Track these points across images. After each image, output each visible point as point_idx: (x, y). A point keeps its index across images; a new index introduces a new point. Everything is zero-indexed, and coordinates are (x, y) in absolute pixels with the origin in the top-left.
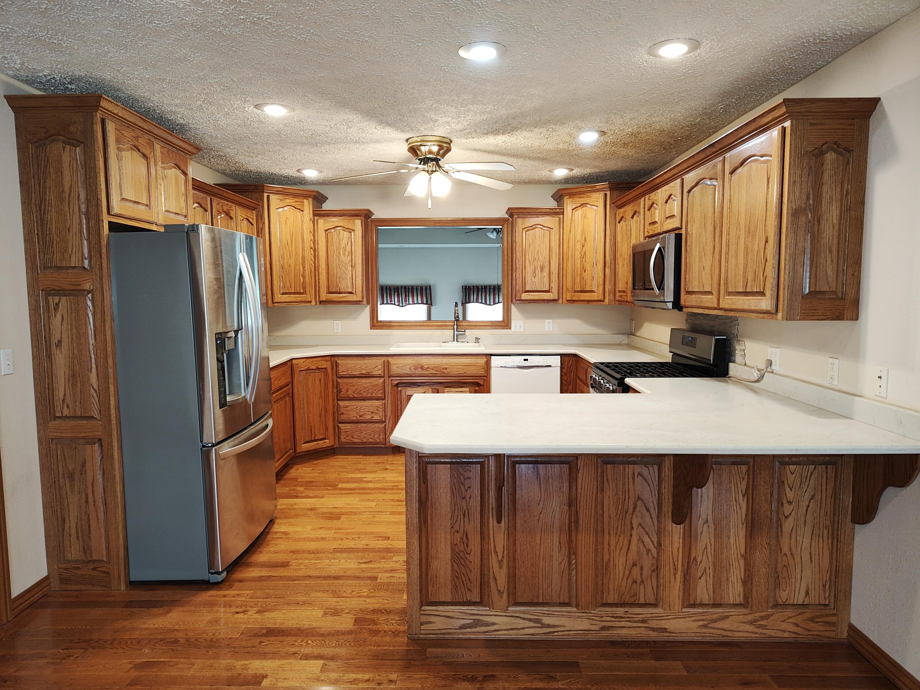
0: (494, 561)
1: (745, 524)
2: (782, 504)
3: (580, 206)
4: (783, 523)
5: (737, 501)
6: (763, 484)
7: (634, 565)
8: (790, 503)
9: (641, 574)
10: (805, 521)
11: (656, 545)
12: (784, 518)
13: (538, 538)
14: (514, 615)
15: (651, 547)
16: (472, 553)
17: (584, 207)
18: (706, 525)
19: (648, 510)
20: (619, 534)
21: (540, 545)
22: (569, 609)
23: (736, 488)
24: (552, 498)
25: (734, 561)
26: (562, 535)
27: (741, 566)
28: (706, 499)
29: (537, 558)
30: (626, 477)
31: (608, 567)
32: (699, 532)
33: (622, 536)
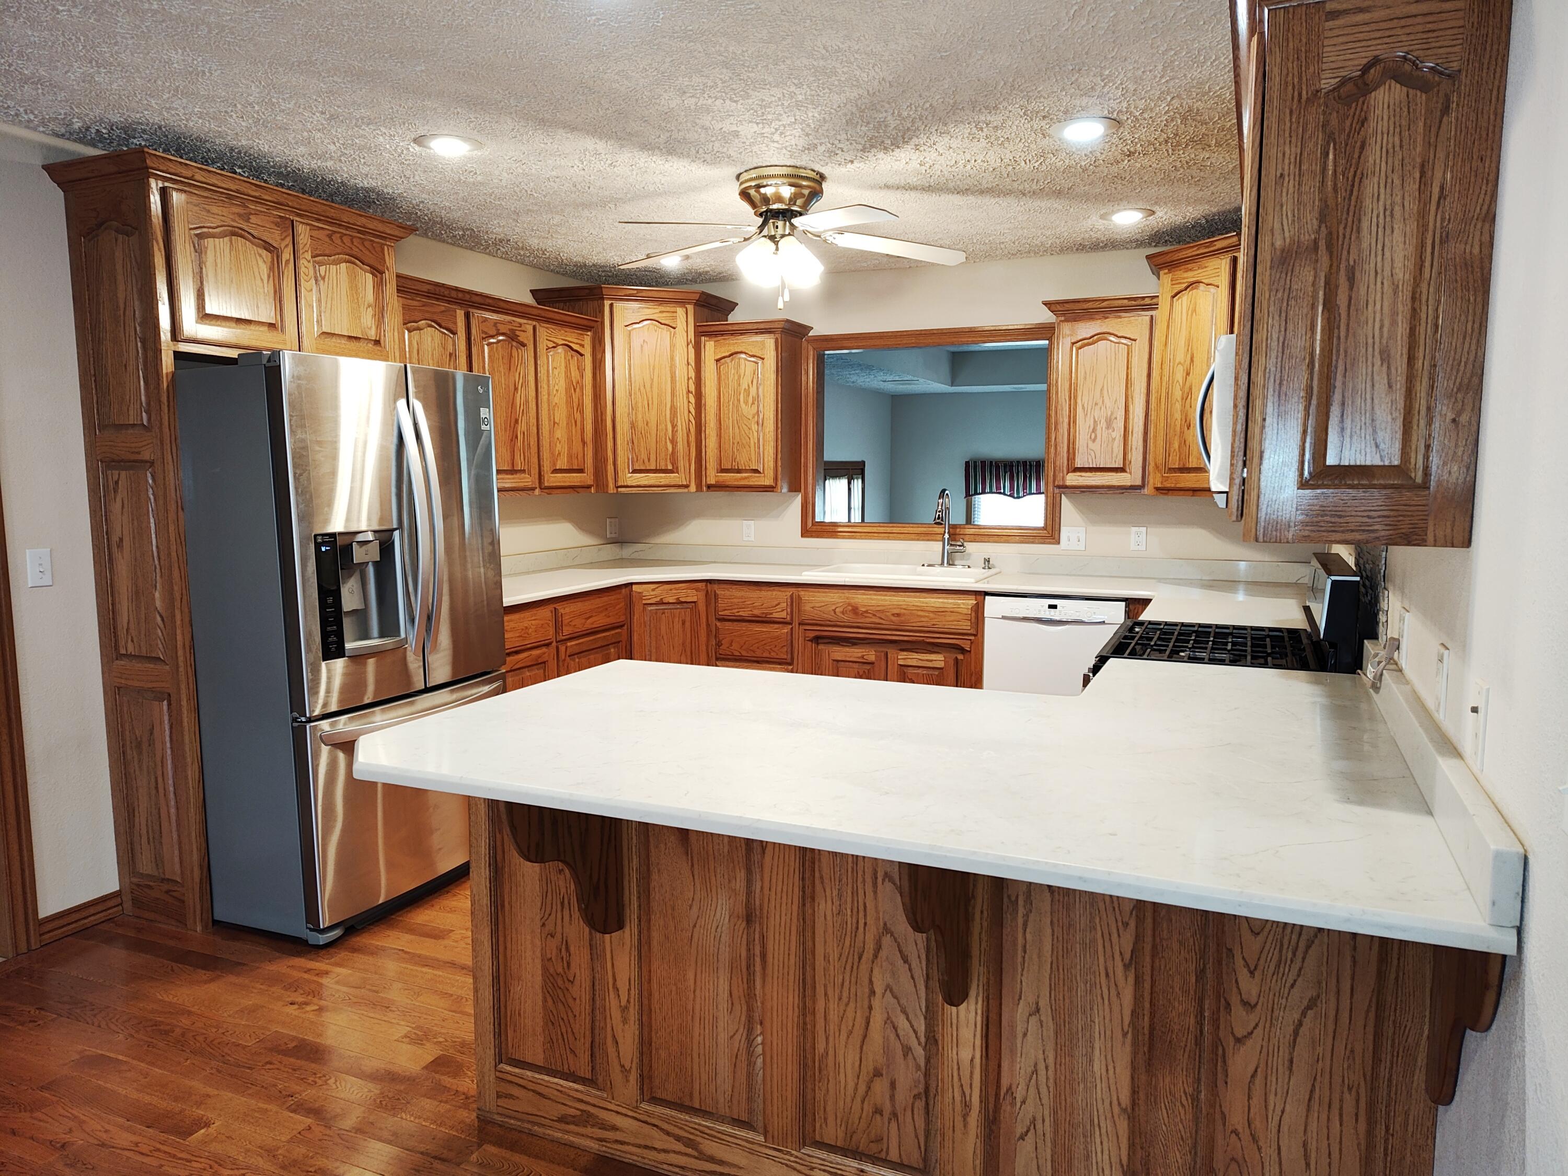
0: (613, 1004)
1: (1130, 1036)
2: (1228, 1005)
3: (1186, 289)
4: (1229, 1052)
5: (1111, 974)
6: (1176, 946)
7: (877, 1073)
8: (1249, 1006)
9: (892, 1097)
10: (1291, 1061)
11: (923, 1040)
12: (1231, 1041)
13: (690, 975)
14: (649, 1120)
15: (914, 1043)
16: (577, 982)
17: (1193, 289)
18: (1033, 1020)
19: (906, 960)
20: (845, 999)
21: (694, 992)
22: (750, 1135)
23: (1107, 945)
24: (714, 899)
25: (1102, 1118)
26: (734, 978)
27: (1121, 1133)
28: (1035, 956)
29: (690, 1018)
30: (860, 879)
31: (823, 1066)
32: (1020, 1030)
33: (852, 1005)
